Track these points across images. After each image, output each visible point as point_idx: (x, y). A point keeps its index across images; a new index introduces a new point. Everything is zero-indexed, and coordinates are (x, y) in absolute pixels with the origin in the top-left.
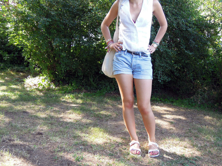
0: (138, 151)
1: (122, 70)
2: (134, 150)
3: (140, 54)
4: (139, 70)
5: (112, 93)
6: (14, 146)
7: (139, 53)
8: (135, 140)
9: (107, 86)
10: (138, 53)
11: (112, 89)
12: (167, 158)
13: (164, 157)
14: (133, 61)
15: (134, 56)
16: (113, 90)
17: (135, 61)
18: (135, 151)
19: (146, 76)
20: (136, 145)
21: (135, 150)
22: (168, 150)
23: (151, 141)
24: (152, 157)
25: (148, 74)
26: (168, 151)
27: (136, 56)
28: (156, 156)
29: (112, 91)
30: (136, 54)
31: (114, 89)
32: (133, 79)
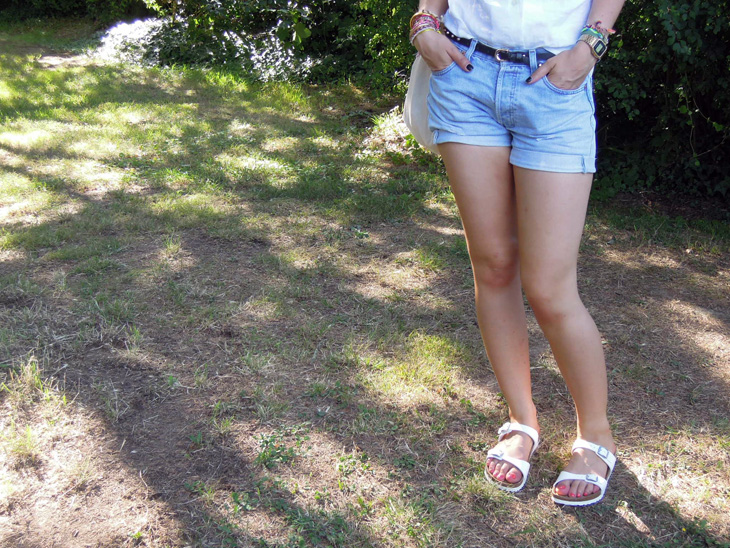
0: (513, 470)
1: (453, 129)
2: (499, 461)
3: (533, 59)
4: (529, 132)
5: (639, 196)
6: (114, 366)
7: (527, 54)
8: (521, 420)
9: (630, 166)
10: (519, 56)
11: (645, 178)
12: (626, 524)
13: (615, 515)
14: (499, 88)
15: (505, 66)
16: (649, 184)
17: (509, 88)
18: (505, 465)
19: (557, 158)
20: (516, 441)
21: (503, 461)
22: (654, 488)
23: (583, 437)
24: (561, 505)
25: (567, 150)
26: (653, 491)
27: (516, 68)
28: (581, 504)
29: (645, 186)
30: (516, 57)
31: (652, 178)
32: (511, 166)
